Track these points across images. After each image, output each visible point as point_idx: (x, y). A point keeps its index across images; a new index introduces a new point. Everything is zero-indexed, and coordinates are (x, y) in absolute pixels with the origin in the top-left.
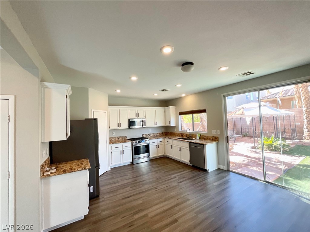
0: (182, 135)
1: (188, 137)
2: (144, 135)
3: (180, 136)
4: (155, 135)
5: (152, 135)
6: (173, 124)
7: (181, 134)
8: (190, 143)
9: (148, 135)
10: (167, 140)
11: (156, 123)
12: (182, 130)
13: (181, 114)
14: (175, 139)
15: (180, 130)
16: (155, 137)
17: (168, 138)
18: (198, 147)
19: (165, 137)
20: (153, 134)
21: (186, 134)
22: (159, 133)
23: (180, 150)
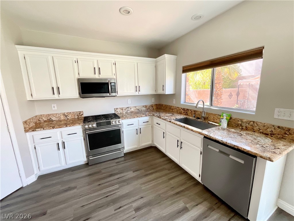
0: (186, 111)
1: (198, 118)
2: (117, 109)
3: (181, 113)
4: (138, 110)
5: (132, 110)
6: (169, 90)
7: (184, 109)
8: (206, 137)
9: (125, 110)
10: (156, 120)
11: (138, 89)
12: (185, 102)
13: (187, 69)
14: (170, 122)
15: (182, 102)
16: (137, 113)
17: (158, 117)
18: (231, 156)
19: (154, 115)
20: (135, 107)
21: (195, 111)
22: (146, 107)
23: (179, 144)
